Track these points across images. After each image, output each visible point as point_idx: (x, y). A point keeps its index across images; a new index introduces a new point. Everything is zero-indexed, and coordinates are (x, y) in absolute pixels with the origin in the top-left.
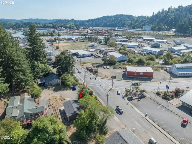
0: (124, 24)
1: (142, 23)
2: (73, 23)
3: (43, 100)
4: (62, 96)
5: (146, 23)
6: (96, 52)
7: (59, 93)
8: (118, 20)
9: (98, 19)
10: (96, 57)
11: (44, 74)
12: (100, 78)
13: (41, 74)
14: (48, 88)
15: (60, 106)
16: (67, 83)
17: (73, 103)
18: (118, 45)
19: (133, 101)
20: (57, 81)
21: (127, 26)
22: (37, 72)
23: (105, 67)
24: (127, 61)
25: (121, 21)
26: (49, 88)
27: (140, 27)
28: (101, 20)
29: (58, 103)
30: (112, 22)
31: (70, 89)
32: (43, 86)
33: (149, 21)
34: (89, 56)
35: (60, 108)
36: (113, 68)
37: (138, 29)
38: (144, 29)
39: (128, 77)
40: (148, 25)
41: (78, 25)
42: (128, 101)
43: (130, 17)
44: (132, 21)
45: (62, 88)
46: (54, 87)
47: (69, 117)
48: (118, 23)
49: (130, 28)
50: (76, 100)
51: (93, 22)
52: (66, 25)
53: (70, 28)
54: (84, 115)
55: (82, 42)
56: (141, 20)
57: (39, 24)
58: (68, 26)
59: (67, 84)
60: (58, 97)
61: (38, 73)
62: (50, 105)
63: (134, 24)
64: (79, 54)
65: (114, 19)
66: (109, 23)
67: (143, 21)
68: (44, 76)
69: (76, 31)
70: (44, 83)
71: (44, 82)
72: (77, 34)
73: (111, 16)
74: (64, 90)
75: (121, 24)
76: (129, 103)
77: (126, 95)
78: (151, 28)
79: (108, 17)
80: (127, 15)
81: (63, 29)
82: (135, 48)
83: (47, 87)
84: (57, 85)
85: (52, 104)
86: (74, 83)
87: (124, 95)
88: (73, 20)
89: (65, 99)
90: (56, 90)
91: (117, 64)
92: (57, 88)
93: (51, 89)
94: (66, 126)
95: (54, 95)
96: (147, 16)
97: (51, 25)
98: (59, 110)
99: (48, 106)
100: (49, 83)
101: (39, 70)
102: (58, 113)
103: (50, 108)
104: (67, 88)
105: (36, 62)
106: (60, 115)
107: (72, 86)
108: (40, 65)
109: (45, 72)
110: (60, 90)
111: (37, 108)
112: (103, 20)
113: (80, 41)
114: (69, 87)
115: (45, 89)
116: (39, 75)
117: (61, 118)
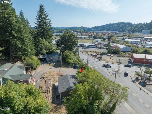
0: (125, 29)
1: (141, 28)
2: (82, 29)
3: (39, 73)
4: (61, 72)
5: (145, 28)
6: (100, 45)
7: (58, 69)
8: (119, 27)
9: (102, 26)
10: (101, 49)
11: (48, 51)
12: (104, 62)
13: (45, 51)
15: (55, 80)
16: (69, 60)
17: (70, 78)
18: (120, 42)
19: (147, 86)
20: (59, 58)
21: (127, 31)
22: (40, 48)
23: (109, 55)
24: (131, 52)
25: (121, 27)
26: (50, 64)
27: (139, 32)
28: (105, 27)
29: (54, 78)
30: (114, 28)
31: (71, 67)
32: (43, 61)
33: (148, 27)
34: (93, 47)
35: (54, 83)
36: (118, 56)
37: (137, 33)
38: (144, 33)
39: (134, 64)
40: (147, 29)
41: (86, 30)
42: (141, 87)
43: (130, 24)
44: (131, 27)
45: (62, 65)
46: (55, 63)
47: (61, 93)
48: (119, 29)
49: (130, 32)
51: (98, 29)
52: (77, 30)
53: (80, 32)
54: (81, 91)
55: (89, 39)
56: (140, 26)
57: (57, 29)
58: (79, 31)
60: (56, 72)
61: (41, 49)
62: (43, 78)
63: (133, 29)
64: (85, 46)
65: (116, 26)
66: (111, 29)
67: (142, 27)
68: (47, 53)
69: (84, 34)
70: (45, 59)
71: (45, 57)
72: (85, 35)
73: (113, 24)
74: (64, 67)
75: (122, 30)
76: (143, 88)
77: (137, 79)
78: (150, 32)
79: (111, 24)
80: (127, 23)
81: (75, 32)
82: (137, 44)
83: (48, 62)
84: (58, 61)
85: (47, 78)
86: (76, 62)
87: (134, 79)
88: (82, 27)
89: (63, 75)
90: (55, 66)
91: (121, 54)
92: (57, 65)
93: (51, 64)
94: (55, 105)
95: (52, 70)
96: (145, 23)
97: (66, 30)
98: (53, 84)
99: (41, 79)
100: (50, 59)
101: (43, 47)
102: (49, 88)
103: (41, 81)
104: (68, 66)
105: (41, 40)
106: (52, 91)
107: (73, 65)
108: (45, 42)
109: (49, 50)
110: (61, 66)
111: (21, 75)
112: (106, 27)
113: (87, 39)
114: (70, 65)
115: (45, 64)
116: (42, 52)
117: (52, 94)
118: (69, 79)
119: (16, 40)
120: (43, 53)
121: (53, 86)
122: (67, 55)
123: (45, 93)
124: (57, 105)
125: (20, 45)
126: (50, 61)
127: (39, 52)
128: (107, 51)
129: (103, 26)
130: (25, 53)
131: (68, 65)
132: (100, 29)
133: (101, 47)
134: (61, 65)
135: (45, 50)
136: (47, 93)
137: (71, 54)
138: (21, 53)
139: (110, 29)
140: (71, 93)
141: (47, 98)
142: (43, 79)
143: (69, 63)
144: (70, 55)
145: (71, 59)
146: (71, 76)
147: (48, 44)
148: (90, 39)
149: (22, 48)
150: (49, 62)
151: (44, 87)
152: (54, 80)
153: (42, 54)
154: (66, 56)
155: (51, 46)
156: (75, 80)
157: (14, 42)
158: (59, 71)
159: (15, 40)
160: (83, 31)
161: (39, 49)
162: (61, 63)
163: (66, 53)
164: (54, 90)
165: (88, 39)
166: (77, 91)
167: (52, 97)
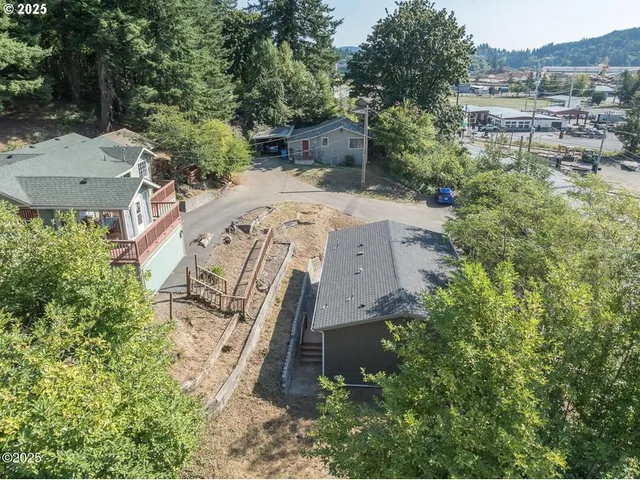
7: (344, 199)
11: (300, 112)
13: (285, 110)
14: (296, 166)
16: (407, 155)
17: (409, 241)
22: (263, 92)
26: (302, 169)
28: (599, 48)
31: (417, 199)
32: (270, 153)
35: (305, 264)
41: (500, 62)
45: (369, 183)
46: (328, 170)
47: (331, 333)
50: (433, 234)
55: (513, 97)
59: (405, 164)
60: (327, 212)
61: (269, 97)
62: (246, 229)
64: (494, 120)
69: (491, 76)
70: (281, 144)
71: (280, 136)
74: (378, 192)
83: (292, 162)
84: (350, 162)
85: (265, 232)
88: (484, 48)
90: (329, 184)
92: (342, 177)
93: (311, 172)
98: (295, 271)
99: (227, 230)
100: (305, 144)
101: (278, 86)
102: (265, 287)
103: (227, 242)
104: (399, 187)
105: (272, 48)
106: (280, 308)
107: (430, 188)
108: (289, 62)
109: (310, 105)
110: (359, 188)
111: (83, 182)
112: (608, 44)
113: (504, 94)
114: (411, 188)
115: (279, 169)
116: (271, 110)
117: (272, 329)
118: (398, 248)
119: (123, 16)
120: (273, 118)
121: (292, 278)
122: (401, 127)
123: (229, 314)
124: (288, 411)
125: (144, 48)
126: (306, 156)
127: (257, 113)
128: (621, 145)
129: (593, 41)
130: (172, 92)
131: (403, 183)
132: (572, 59)
133: (580, 130)
134: (363, 181)
135: (289, 104)
136: (237, 316)
137: (421, 123)
138: (152, 92)
139: (625, 56)
140: (398, 345)
141: (226, 349)
142: (244, 236)
143: (409, 176)
144: (415, 126)
145: (420, 151)
146: (410, 234)
147: (304, 75)
148: (520, 94)
149: (154, 64)
150: (297, 162)
151: (230, 277)
152: (308, 250)
153: (271, 122)
154: (392, 135)
155: (321, 88)
156: (436, 256)
157: (110, 24)
158: (349, 206)
159: (116, 18)
160: (485, 63)
161: (256, 93)
162: (364, 170)
163: (394, 115)
164: (291, 308)
165: (510, 94)
166: (469, 336)
167: (266, 345)
